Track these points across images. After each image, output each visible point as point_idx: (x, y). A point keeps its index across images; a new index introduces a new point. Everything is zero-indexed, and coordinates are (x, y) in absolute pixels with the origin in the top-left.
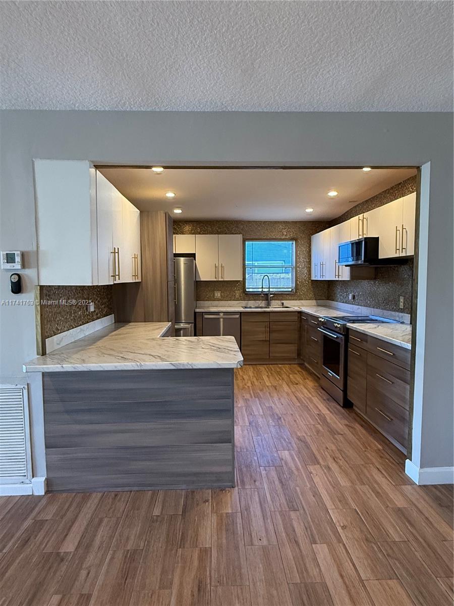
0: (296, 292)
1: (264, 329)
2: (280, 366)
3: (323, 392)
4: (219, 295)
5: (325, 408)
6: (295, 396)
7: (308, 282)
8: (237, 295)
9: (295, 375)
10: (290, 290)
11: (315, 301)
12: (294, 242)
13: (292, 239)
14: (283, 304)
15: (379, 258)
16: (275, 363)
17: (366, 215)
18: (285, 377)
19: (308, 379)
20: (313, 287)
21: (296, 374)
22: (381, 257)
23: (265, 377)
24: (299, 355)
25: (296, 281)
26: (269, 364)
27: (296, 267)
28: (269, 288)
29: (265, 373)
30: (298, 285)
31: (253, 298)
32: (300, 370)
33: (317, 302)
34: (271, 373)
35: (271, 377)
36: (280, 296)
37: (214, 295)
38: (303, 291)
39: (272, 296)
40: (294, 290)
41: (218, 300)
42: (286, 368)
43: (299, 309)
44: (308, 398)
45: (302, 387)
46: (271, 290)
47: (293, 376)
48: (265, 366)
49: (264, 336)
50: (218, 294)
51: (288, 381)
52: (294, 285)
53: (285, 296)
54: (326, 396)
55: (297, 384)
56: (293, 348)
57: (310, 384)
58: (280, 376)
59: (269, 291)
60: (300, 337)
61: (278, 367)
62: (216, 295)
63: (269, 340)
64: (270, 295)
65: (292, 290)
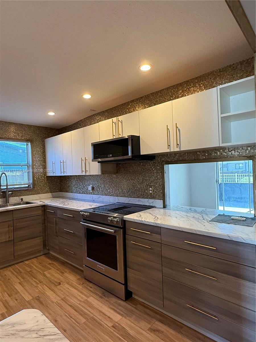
0: (34, 187)
1: (7, 229)
2: (27, 262)
3: (91, 285)
5: (109, 310)
6: (71, 306)
7: (44, 178)
9: (50, 271)
10: (27, 186)
11: (50, 194)
12: (29, 144)
13: (27, 141)
14: (22, 199)
15: (141, 154)
16: (20, 260)
17: (120, 118)
18: (41, 277)
19: (66, 272)
20: (49, 182)
21: (50, 269)
22: (143, 153)
23: (18, 287)
24: (45, 245)
25: (33, 177)
26: (14, 265)
27: (33, 165)
28: (7, 185)
29: (15, 279)
30: (35, 181)
32: (50, 262)
33: (52, 195)
34: (23, 278)
35: (25, 284)
36: (17, 192)
38: (40, 187)
39: (10, 193)
40: (31, 186)
42: (34, 264)
43: (42, 203)
44: (84, 302)
45: (67, 286)
46: (8, 187)
47: (49, 273)
48: (10, 268)
49: (8, 236)
51: (46, 282)
52: (31, 181)
53: (23, 192)
54: (99, 292)
55: (60, 284)
56: (38, 241)
57: (72, 278)
58: (34, 278)
59: (7, 188)
60: (45, 229)
61: (26, 265)
63: (13, 239)
64: (8, 192)
65: (29, 186)
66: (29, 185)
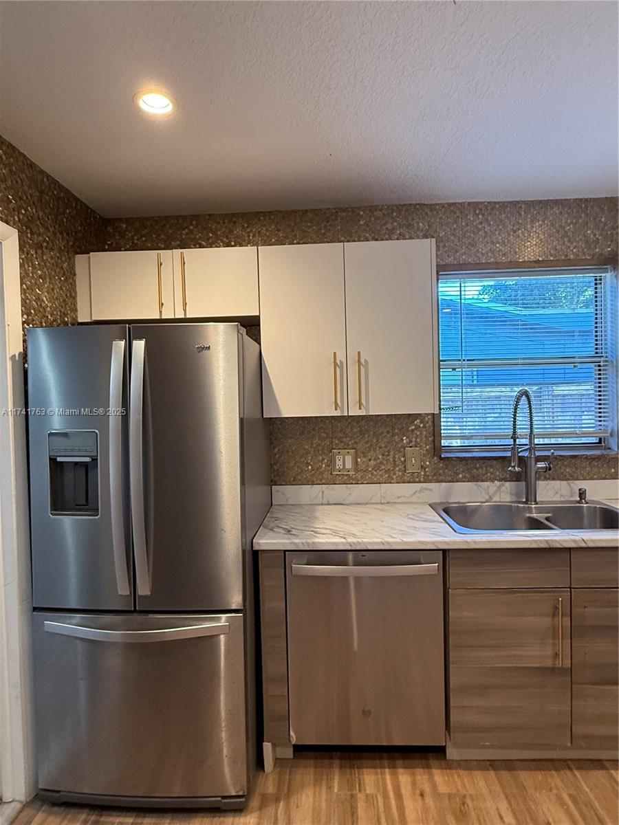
1: (549, 620)
4: (349, 465)
8: (413, 464)
10: (595, 440)
12: (609, 275)
14: (582, 494)
31: (469, 470)
37: (332, 462)
39: (541, 465)
40: (613, 443)
41: (347, 480)
46: (536, 441)
49: (550, 651)
50: (345, 461)
52: (613, 424)
53: (583, 463)
62: (339, 463)
63: (570, 666)
64: (533, 460)
65: (600, 442)
66: (600, 439)
